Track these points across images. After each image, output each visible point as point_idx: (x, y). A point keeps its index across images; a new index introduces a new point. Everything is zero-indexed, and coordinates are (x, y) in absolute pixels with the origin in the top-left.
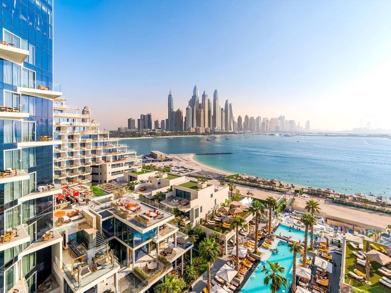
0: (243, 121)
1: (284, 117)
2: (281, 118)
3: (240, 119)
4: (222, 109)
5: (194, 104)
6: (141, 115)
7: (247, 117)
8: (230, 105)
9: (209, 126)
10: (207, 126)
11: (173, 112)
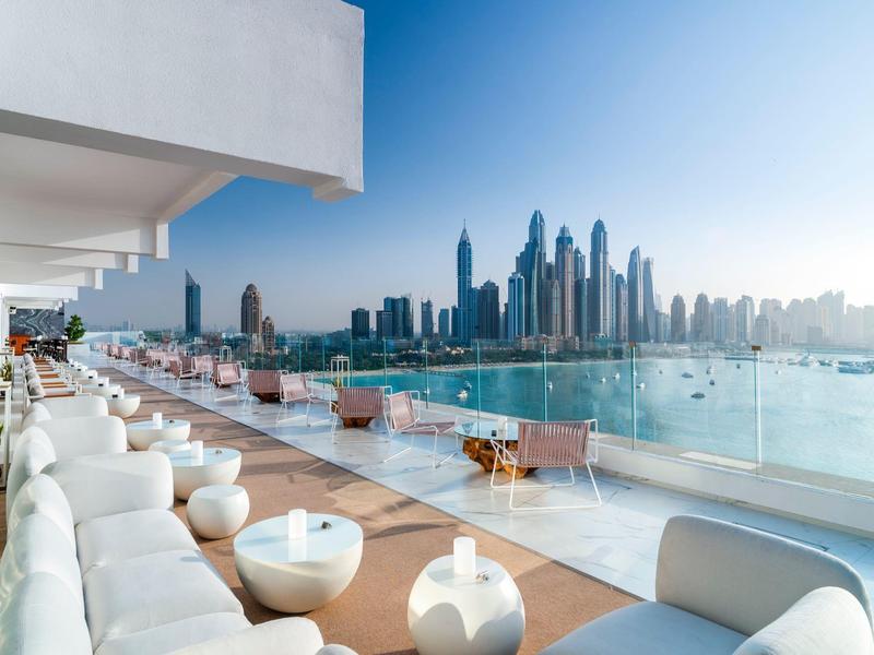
0: (690, 310)
1: (841, 296)
2: (832, 301)
3: (678, 304)
4: (620, 276)
5: (532, 267)
6: (386, 300)
7: (701, 300)
8: (647, 264)
9: (578, 330)
10: (570, 332)
11: (471, 290)
